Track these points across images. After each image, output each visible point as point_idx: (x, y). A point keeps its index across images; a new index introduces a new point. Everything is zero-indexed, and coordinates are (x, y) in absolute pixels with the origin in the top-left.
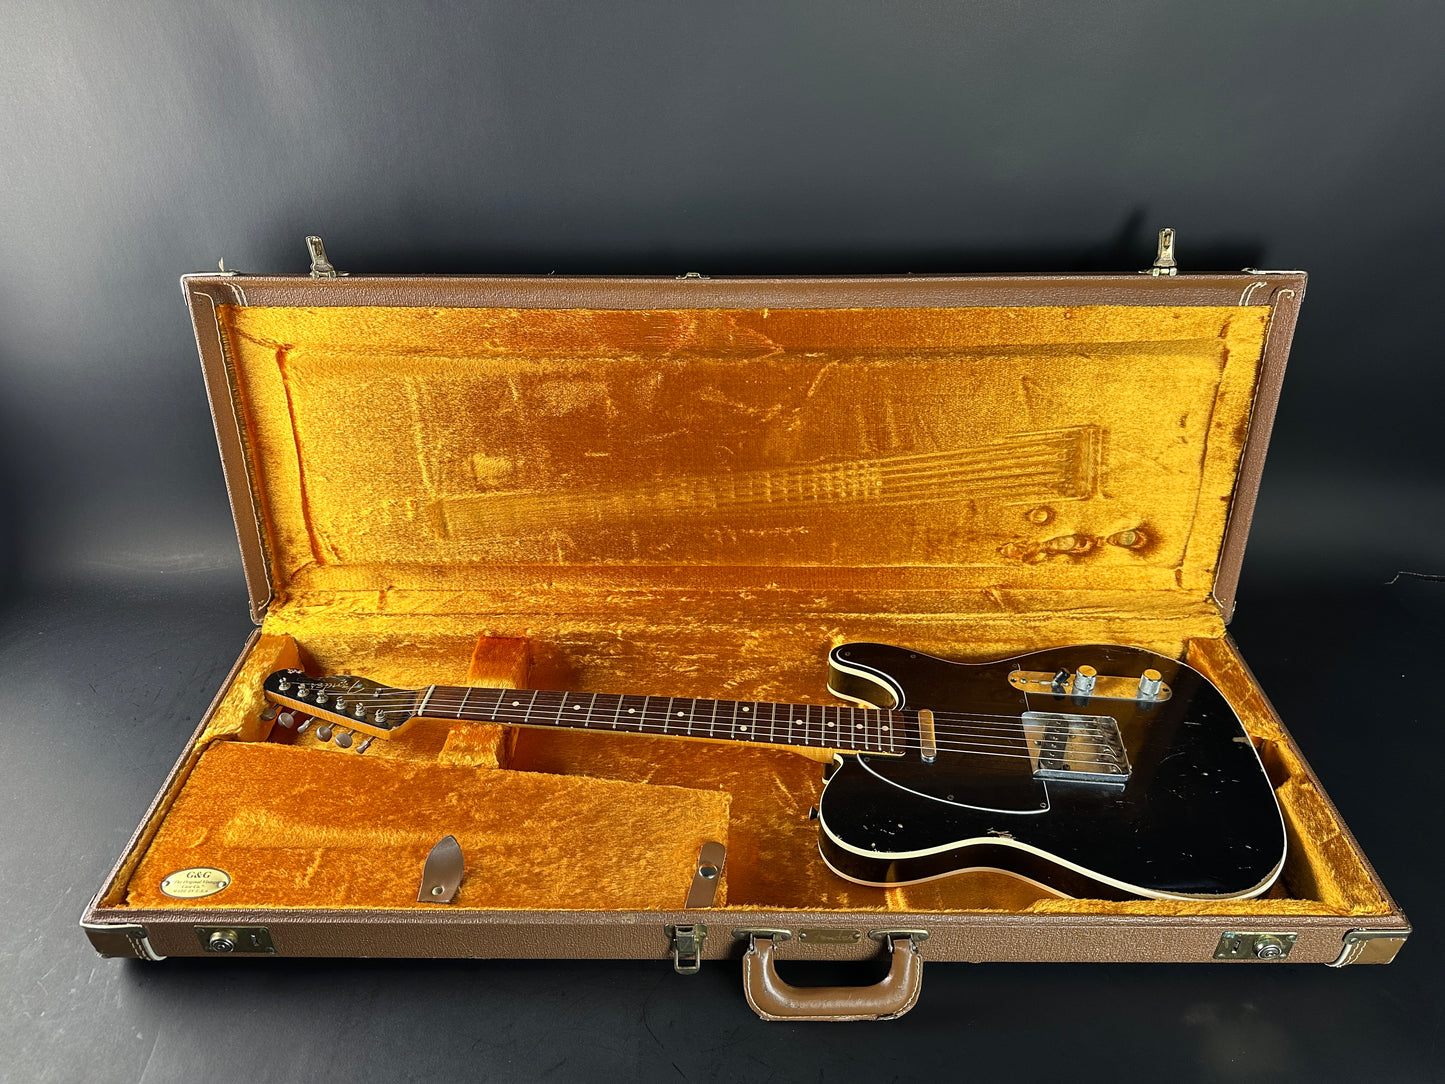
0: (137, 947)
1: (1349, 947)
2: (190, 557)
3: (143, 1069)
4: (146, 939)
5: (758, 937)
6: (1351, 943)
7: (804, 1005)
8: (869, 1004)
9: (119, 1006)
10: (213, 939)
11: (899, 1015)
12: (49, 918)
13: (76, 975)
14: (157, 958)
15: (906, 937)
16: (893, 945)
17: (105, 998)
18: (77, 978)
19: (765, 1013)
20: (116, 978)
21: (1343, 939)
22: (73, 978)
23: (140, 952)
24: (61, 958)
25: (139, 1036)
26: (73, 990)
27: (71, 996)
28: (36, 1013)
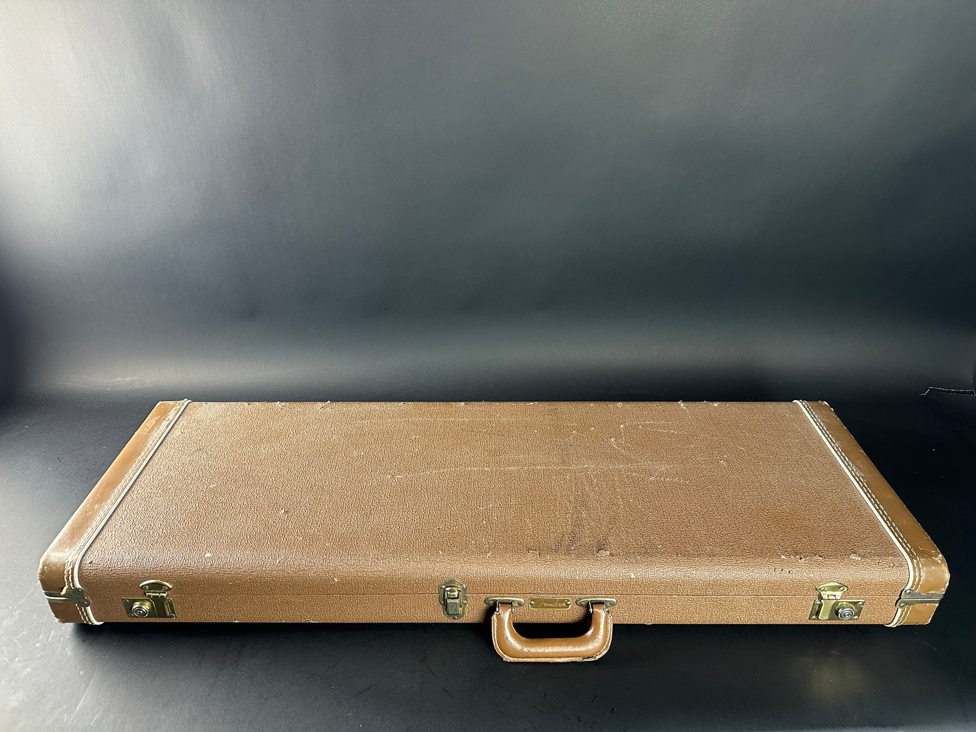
0: (83, 613)
1: (900, 610)
2: (128, 379)
3: (83, 693)
4: (89, 608)
5: (502, 603)
6: (901, 607)
7: (533, 650)
8: (577, 649)
9: (68, 655)
10: (134, 607)
11: (598, 657)
12: (24, 600)
13: (40, 635)
14: (96, 623)
15: (602, 603)
16: (593, 608)
17: (59, 649)
18: (41, 637)
19: (506, 656)
20: (67, 637)
21: (896, 605)
22: (38, 637)
23: (84, 618)
24: (31, 625)
25: (81, 673)
26: (38, 645)
27: (37, 648)
28: (12, 659)
